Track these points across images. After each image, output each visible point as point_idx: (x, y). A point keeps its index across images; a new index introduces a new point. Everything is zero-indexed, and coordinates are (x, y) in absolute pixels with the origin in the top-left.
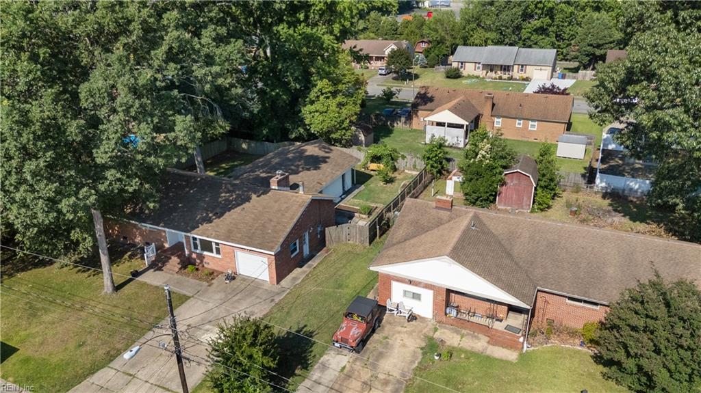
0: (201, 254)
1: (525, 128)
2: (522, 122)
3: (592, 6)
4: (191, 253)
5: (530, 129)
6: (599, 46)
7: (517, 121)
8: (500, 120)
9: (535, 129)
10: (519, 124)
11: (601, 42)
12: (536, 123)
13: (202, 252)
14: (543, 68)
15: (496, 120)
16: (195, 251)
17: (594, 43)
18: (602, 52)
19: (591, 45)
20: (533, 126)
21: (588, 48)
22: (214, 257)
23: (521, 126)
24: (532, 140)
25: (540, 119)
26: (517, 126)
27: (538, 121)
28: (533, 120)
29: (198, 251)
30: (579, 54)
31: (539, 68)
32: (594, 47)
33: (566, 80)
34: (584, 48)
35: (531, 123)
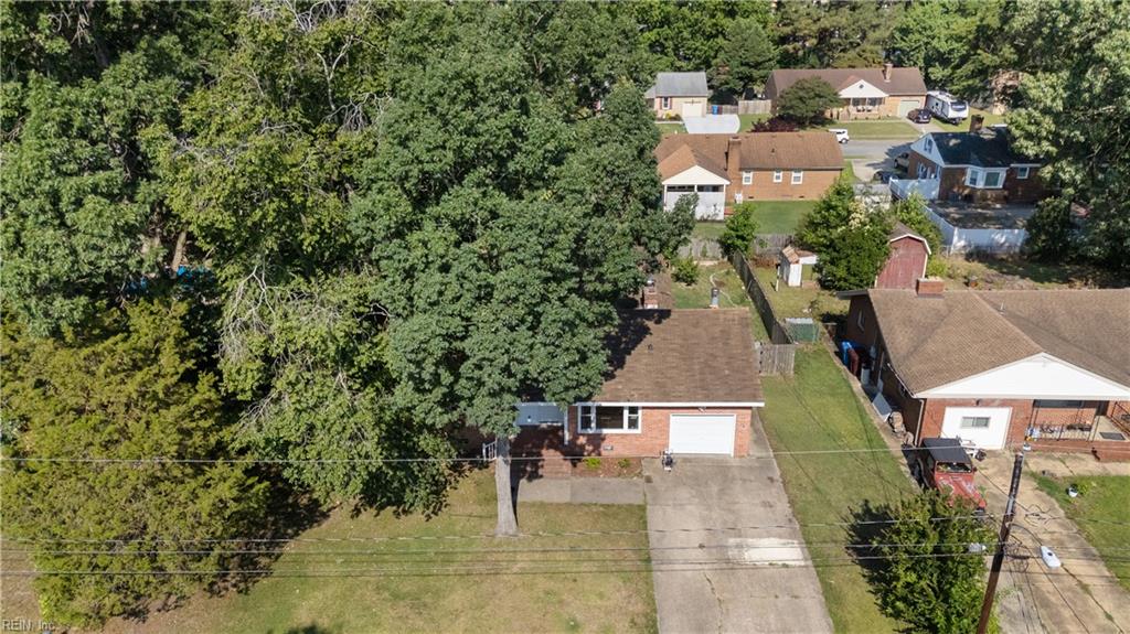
0: (600, 434)
1: (787, 181)
2: (781, 174)
3: (724, 10)
4: (576, 436)
5: (793, 183)
6: (757, 65)
7: (775, 174)
8: (751, 175)
9: (800, 183)
10: (778, 177)
11: (760, 60)
12: (801, 174)
13: (598, 431)
14: (696, 99)
15: (745, 175)
16: (584, 431)
17: (751, 60)
18: (762, 73)
19: (747, 64)
20: (797, 178)
21: (742, 69)
22: (626, 435)
23: (780, 181)
24: (796, 198)
25: (807, 167)
26: (775, 181)
27: (805, 170)
28: (798, 170)
29: (590, 431)
30: (730, 78)
31: (690, 100)
32: (751, 67)
33: (723, 115)
34: (737, 70)
35: (794, 174)
